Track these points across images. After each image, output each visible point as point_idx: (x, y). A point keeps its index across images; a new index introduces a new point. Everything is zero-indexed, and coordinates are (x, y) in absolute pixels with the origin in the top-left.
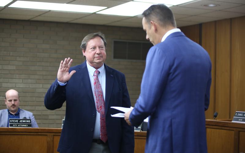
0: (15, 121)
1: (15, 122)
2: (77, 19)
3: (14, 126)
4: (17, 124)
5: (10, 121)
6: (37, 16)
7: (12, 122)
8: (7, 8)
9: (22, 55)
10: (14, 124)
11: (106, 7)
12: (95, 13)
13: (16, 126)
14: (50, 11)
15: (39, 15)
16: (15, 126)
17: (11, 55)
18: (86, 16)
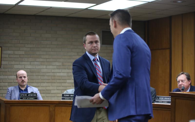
0: (24, 95)
2: (72, 14)
5: (20, 95)
6: (41, 12)
7: (22, 96)
8: (17, 5)
9: (30, 43)
10: (24, 98)
11: (96, 4)
13: (25, 99)
14: (51, 7)
15: (43, 11)
16: (24, 99)
17: (21, 43)
18: (79, 11)
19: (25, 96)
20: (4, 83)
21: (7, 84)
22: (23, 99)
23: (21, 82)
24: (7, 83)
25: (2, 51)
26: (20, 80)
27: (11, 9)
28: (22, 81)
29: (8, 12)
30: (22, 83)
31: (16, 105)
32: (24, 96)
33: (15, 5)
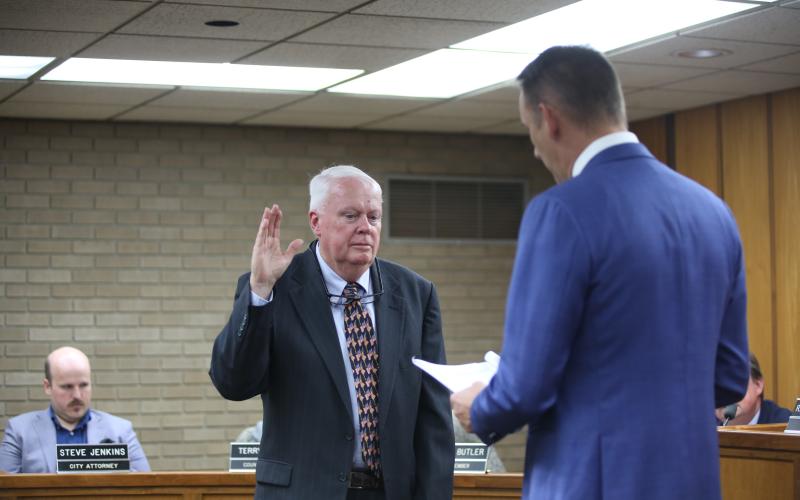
0: (75, 453)
1: (76, 457)
2: (266, 112)
3: (73, 470)
4: (81, 463)
6: (136, 107)
7: (65, 457)
8: (36, 83)
9: (92, 236)
11: (361, 72)
12: (324, 91)
13: (80, 469)
14: (177, 88)
15: (144, 104)
16: (76, 469)
17: (55, 235)
18: (295, 102)
19: (80, 457)
22: (69, 469)
23: (69, 405)
26: (63, 396)
27: (12, 99)
28: (71, 400)
32: (73, 458)
33: (26, 82)
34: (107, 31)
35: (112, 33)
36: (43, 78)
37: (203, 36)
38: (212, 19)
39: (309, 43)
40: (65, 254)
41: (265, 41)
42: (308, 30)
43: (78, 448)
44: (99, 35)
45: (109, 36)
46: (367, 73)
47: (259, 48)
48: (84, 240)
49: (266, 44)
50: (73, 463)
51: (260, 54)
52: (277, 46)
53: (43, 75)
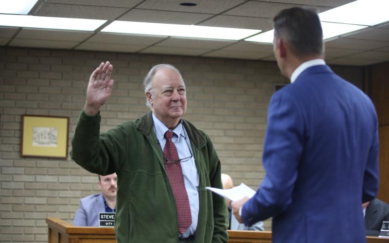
0: (109, 217)
1: (109, 219)
2: (214, 50)
3: (107, 225)
4: (111, 222)
5: (100, 217)
6: (150, 46)
7: (104, 219)
8: (99, 33)
9: (127, 110)
10: (108, 222)
11: (260, 31)
12: (243, 40)
13: (110, 225)
14: (169, 37)
15: (153, 45)
16: (109, 225)
17: (108, 109)
18: (228, 46)
19: (111, 219)
20: (73, 192)
21: (78, 193)
22: (105, 225)
23: (109, 190)
24: (80, 192)
25: (70, 126)
26: (105, 185)
27: (88, 41)
28: (110, 187)
29: (83, 47)
30: (111, 191)
31: (92, 237)
32: (107, 219)
33: (94, 33)
34: (131, 7)
35: (134, 8)
36: (102, 31)
37: (179, 10)
38: (183, 2)
39: (233, 16)
40: (113, 118)
41: (211, 14)
42: (232, 9)
43: (110, 215)
44: (128, 9)
45: (132, 10)
46: (263, 31)
47: (208, 17)
48: (123, 112)
49: (212, 16)
50: (107, 222)
51: (209, 20)
52: (216, 17)
53: (102, 29)
